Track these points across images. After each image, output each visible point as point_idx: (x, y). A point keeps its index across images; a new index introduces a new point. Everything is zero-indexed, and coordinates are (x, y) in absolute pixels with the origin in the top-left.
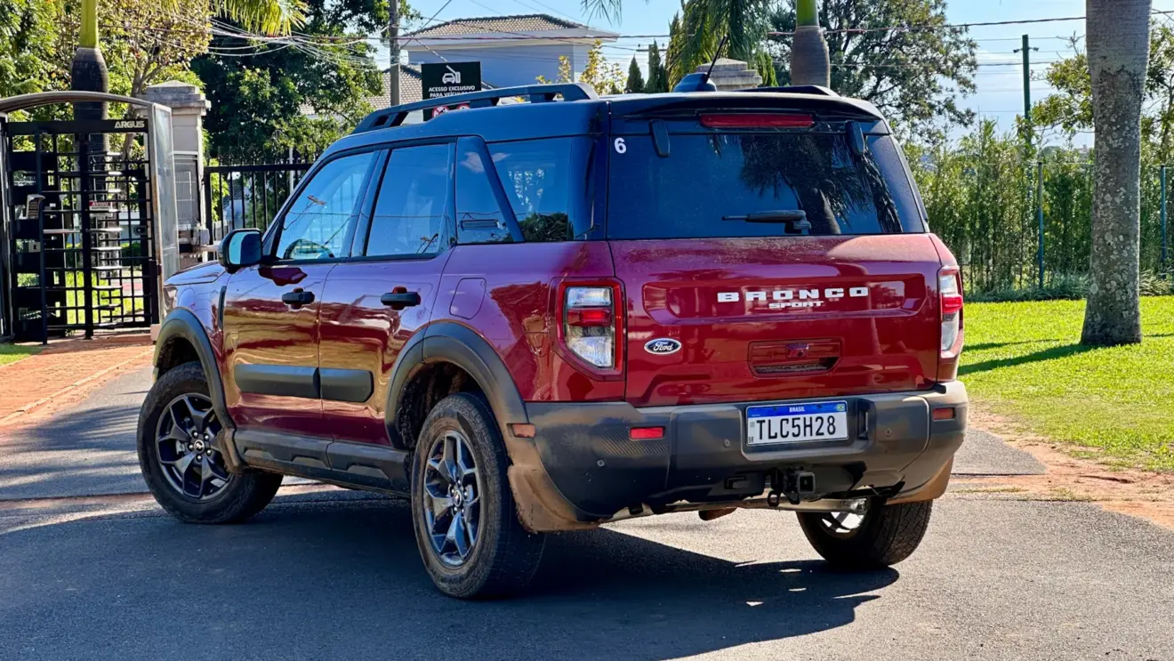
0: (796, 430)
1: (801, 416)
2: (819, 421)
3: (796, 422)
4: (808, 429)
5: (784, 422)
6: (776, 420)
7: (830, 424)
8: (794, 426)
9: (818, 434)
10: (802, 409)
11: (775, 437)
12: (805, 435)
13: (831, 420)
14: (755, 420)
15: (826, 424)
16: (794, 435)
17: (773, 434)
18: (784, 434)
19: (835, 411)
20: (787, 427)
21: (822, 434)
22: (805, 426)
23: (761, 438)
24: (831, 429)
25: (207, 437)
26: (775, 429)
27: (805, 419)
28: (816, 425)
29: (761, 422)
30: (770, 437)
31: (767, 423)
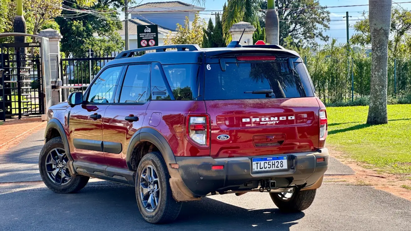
0: (269, 166)
1: (271, 161)
2: (278, 163)
3: (269, 163)
4: (274, 166)
5: (265, 163)
6: (262, 163)
7: (281, 164)
8: (269, 165)
9: (277, 167)
10: (272, 159)
11: (262, 168)
12: (272, 168)
13: (282, 162)
14: (255, 162)
15: (280, 164)
16: (269, 168)
17: (261, 167)
18: (265, 167)
19: (283, 159)
20: (266, 165)
21: (278, 167)
22: (273, 165)
23: (257, 169)
24: (282, 165)
25: (63, 163)
26: (262, 166)
27: (272, 162)
28: (276, 164)
29: (257, 163)
30: (260, 168)
31: (259, 164)
